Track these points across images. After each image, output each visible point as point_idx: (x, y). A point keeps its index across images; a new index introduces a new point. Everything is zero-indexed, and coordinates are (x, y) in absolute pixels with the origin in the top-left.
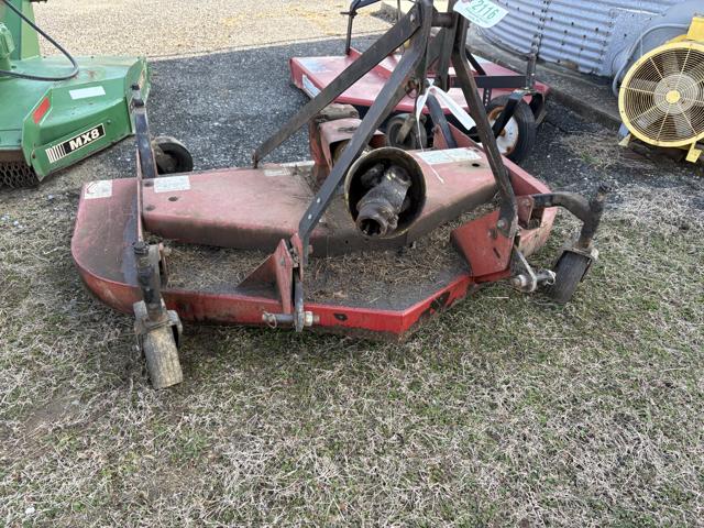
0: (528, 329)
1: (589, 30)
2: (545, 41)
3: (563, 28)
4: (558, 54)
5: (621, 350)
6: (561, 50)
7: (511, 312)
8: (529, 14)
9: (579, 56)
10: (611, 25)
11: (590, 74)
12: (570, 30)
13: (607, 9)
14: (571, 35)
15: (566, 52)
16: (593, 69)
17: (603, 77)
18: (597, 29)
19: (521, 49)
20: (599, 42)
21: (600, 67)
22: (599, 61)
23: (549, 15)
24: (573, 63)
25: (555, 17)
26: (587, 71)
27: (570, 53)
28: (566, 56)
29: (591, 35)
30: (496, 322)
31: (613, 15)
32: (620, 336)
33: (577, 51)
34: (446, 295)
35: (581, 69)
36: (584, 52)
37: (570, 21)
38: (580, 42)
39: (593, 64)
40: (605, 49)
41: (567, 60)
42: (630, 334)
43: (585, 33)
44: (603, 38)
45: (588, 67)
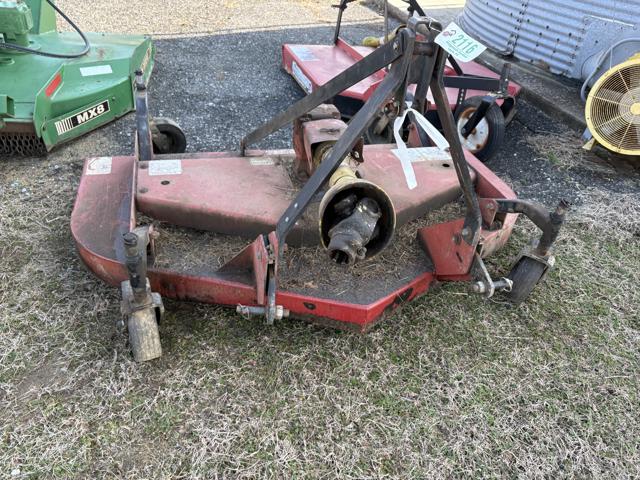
0: (483, 327)
1: (563, 34)
2: (520, 41)
3: (539, 31)
4: (532, 54)
5: (570, 353)
6: (535, 51)
7: (469, 308)
8: (507, 14)
9: (552, 57)
10: (583, 31)
11: (560, 75)
12: (545, 32)
13: (582, 16)
14: (545, 37)
15: (539, 53)
16: (564, 71)
17: (573, 79)
18: (570, 35)
19: (497, 47)
20: (572, 46)
21: (571, 69)
22: (570, 64)
23: (526, 17)
24: (546, 63)
25: (532, 20)
26: (558, 72)
27: (543, 54)
28: (539, 57)
29: (564, 39)
30: (454, 318)
31: (586, 22)
32: (570, 340)
33: (550, 52)
34: (409, 291)
35: (553, 70)
36: (557, 55)
37: (546, 24)
38: (553, 44)
39: (564, 66)
40: (577, 53)
41: (540, 61)
42: (579, 338)
43: (558, 37)
44: (575, 43)
45: (559, 69)
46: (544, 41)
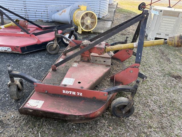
2: (29, 16)
8: (20, 10)
12: (36, 12)
16: (47, 20)
17: (50, 22)
20: (46, 14)
24: (41, 20)
27: (39, 18)
29: (43, 13)
31: (47, 7)
35: (44, 21)
36: (43, 17)
46: (37, 15)
